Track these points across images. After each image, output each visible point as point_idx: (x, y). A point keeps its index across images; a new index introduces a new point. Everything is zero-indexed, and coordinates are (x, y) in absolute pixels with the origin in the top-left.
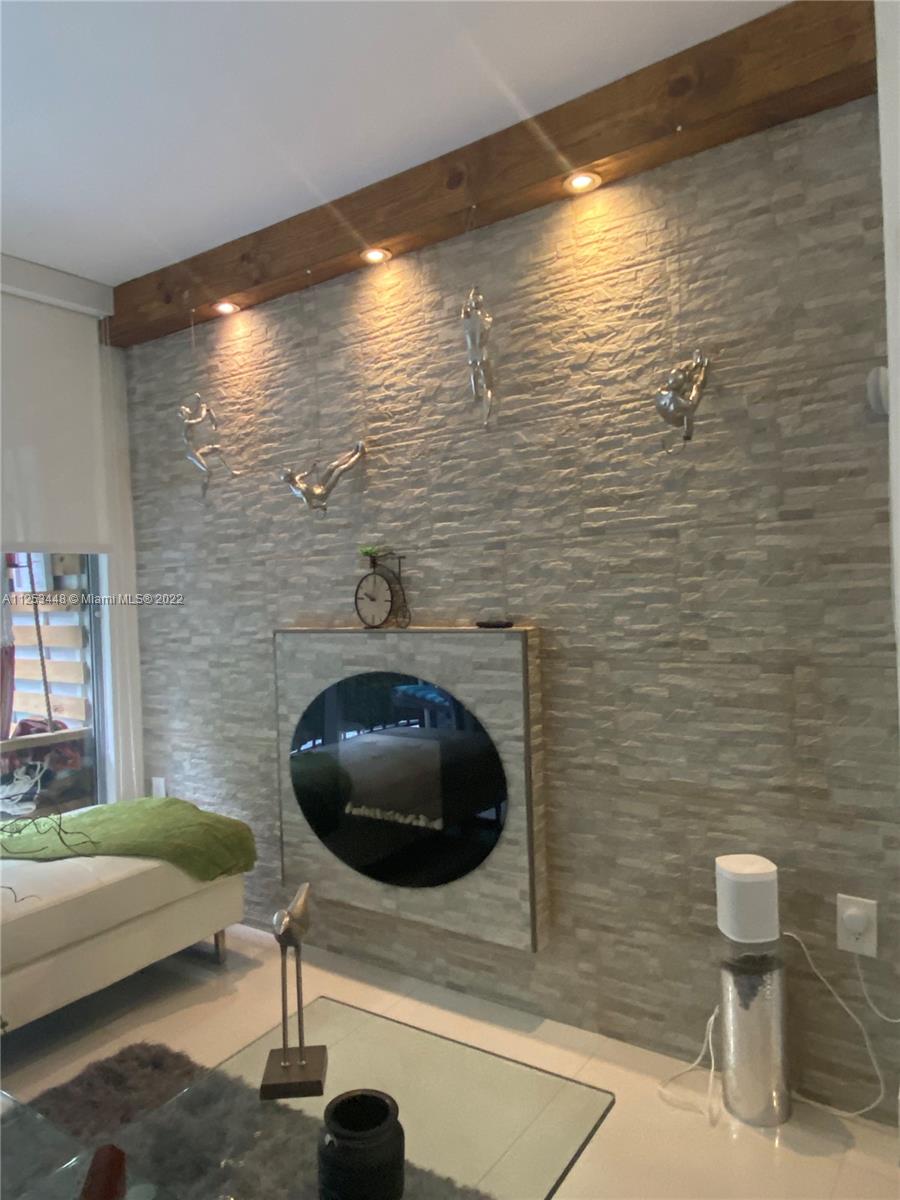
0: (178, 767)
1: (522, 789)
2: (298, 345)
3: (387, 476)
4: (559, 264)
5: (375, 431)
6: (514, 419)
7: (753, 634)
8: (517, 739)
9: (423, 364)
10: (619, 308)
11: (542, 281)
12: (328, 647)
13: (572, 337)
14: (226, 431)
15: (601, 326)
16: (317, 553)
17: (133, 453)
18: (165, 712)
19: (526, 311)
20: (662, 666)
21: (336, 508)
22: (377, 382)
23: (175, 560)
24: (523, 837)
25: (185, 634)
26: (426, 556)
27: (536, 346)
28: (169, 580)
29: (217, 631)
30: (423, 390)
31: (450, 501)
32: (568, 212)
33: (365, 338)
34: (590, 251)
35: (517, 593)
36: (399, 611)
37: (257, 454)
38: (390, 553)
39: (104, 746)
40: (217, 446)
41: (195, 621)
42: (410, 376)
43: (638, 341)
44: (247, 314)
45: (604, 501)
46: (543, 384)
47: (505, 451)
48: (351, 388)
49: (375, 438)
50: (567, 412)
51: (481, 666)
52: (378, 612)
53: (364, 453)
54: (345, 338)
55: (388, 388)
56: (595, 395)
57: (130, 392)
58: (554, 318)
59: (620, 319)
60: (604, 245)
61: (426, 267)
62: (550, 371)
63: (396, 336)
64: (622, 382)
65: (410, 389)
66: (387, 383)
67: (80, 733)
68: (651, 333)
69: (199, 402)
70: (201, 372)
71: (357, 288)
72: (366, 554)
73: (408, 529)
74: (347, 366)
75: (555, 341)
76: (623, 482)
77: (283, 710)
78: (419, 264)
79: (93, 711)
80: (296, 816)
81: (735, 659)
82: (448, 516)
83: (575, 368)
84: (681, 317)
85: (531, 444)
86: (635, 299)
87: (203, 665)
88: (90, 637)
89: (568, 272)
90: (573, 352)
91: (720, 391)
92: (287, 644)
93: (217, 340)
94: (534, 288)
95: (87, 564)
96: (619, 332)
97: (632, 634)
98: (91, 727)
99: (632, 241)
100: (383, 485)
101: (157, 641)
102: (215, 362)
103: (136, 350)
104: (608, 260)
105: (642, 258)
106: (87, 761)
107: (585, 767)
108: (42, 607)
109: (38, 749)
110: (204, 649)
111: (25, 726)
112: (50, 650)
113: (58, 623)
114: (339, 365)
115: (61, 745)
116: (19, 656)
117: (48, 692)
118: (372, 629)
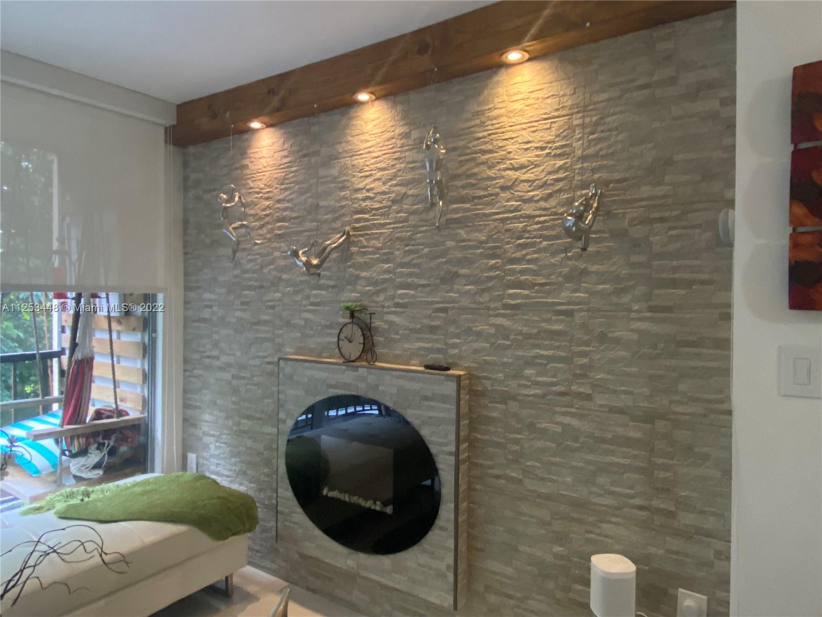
0: (206, 447)
1: (452, 491)
2: (305, 156)
3: (364, 253)
4: (494, 113)
5: (358, 221)
6: (457, 221)
7: (626, 392)
8: (450, 454)
9: (395, 176)
10: (537, 148)
11: (482, 124)
12: (316, 372)
13: (502, 166)
14: (252, 212)
15: (523, 160)
16: (312, 304)
17: (186, 222)
18: (199, 407)
19: (470, 145)
20: (558, 409)
21: (327, 273)
22: (361, 186)
23: (210, 300)
24: (451, 526)
25: (215, 353)
26: (390, 313)
27: (476, 170)
28: (207, 314)
29: (238, 353)
30: (393, 195)
31: (410, 275)
32: (503, 76)
33: (353, 154)
34: (518, 106)
35: (455, 346)
36: (369, 351)
37: (273, 230)
38: (364, 309)
39: (154, 429)
40: (245, 223)
41: (222, 345)
42: (384, 183)
43: (550, 173)
44: (271, 130)
45: (520, 285)
46: (480, 197)
47: (450, 244)
48: (343, 188)
49: (357, 225)
50: (496, 220)
51: (426, 398)
52: (353, 350)
53: (349, 235)
54: (340, 153)
55: (368, 190)
56: (517, 209)
57: (186, 178)
58: (490, 152)
59: (538, 156)
60: (528, 102)
61: (399, 108)
62: (485, 189)
63: (376, 154)
64: (538, 201)
65: (384, 193)
66: (368, 187)
67: (139, 419)
68: (560, 168)
69: (233, 190)
70: (236, 169)
71: (349, 119)
72: (348, 308)
73: (378, 293)
74: (340, 173)
75: (490, 168)
76: (535, 273)
77: (282, 415)
78: (395, 104)
79: (148, 403)
80: (287, 493)
81: (612, 410)
82: (407, 286)
83: (504, 188)
84: (584, 158)
85: (469, 240)
86: (549, 142)
87: (227, 376)
88: (148, 350)
89: (501, 119)
90: (503, 177)
91: (609, 214)
92: (288, 369)
93: (249, 147)
94: (476, 129)
95: (148, 299)
96: (536, 166)
97: (537, 384)
98: (146, 414)
99: (549, 101)
100: (361, 260)
101: (196, 356)
102: (247, 162)
103: (191, 149)
104: (531, 113)
105: (556, 114)
106: (142, 439)
107: (498, 477)
108: (115, 326)
109: (107, 432)
110: (229, 365)
111: (99, 415)
112: (118, 357)
113: (125, 338)
114: (335, 172)
115: (126, 428)
116: (97, 360)
117: (116, 387)
118: (349, 363)
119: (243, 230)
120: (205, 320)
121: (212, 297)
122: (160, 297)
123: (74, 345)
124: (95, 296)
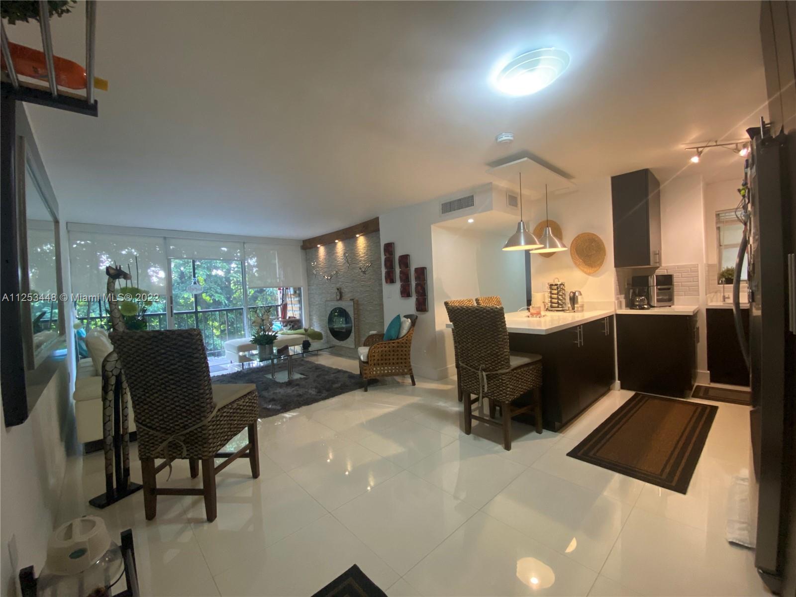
0: (314, 325)
1: (354, 325)
2: (329, 253)
3: (339, 275)
5: (338, 268)
6: (353, 268)
7: (376, 301)
8: (353, 317)
9: (343, 258)
10: (363, 253)
12: (332, 303)
13: (359, 257)
14: (319, 266)
15: (362, 256)
16: (331, 288)
17: (306, 269)
18: (312, 316)
19: (355, 252)
22: (338, 260)
23: (313, 288)
24: (354, 332)
25: (315, 301)
26: (345, 289)
28: (312, 292)
29: (319, 301)
31: (347, 280)
33: (337, 253)
34: (360, 245)
35: (354, 295)
36: (341, 298)
37: (323, 270)
38: (340, 288)
39: (302, 321)
40: (318, 269)
41: (316, 299)
42: (342, 260)
44: (322, 247)
46: (356, 263)
47: (352, 273)
48: (335, 261)
50: (359, 268)
51: (350, 307)
52: (338, 298)
53: (337, 271)
54: (335, 253)
56: (361, 266)
57: (306, 257)
58: (357, 254)
59: (364, 255)
60: (362, 244)
61: (343, 243)
62: (357, 261)
63: (340, 253)
64: (364, 264)
65: (342, 262)
67: (299, 319)
68: (366, 258)
70: (316, 256)
71: (336, 245)
72: (337, 288)
73: (342, 284)
75: (357, 257)
76: (365, 279)
77: (326, 314)
79: (301, 315)
80: (329, 332)
81: (375, 304)
82: (347, 282)
83: (360, 261)
84: (369, 256)
85: (356, 272)
86: (365, 252)
87: (317, 307)
88: (300, 302)
89: (358, 247)
90: (359, 259)
91: (373, 267)
92: (327, 303)
93: (318, 250)
94: (355, 249)
95: (299, 289)
97: (366, 301)
100: (339, 277)
101: (311, 303)
102: (318, 254)
103: (307, 250)
104: (362, 246)
105: (365, 247)
106: (299, 323)
107: (362, 321)
108: (292, 296)
109: (292, 322)
110: (318, 304)
111: (289, 318)
112: (294, 305)
113: (295, 299)
114: (334, 257)
115: (295, 321)
116: (288, 305)
117: (293, 312)
118: (338, 300)
119: (317, 271)
122: (302, 288)
123: (283, 301)
124: (287, 289)
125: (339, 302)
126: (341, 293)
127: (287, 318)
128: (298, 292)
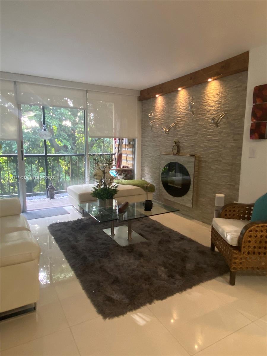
0: (146, 176)
1: (193, 182)
2: (168, 103)
3: (179, 128)
4: (207, 93)
5: (178, 120)
6: (198, 120)
7: (228, 159)
8: (193, 174)
9: (186, 108)
10: (215, 102)
11: (204, 96)
12: (168, 157)
13: (208, 106)
14: (156, 118)
15: (212, 105)
16: (168, 141)
17: (142, 120)
18: (144, 167)
19: (202, 101)
20: (215, 164)
21: (171, 133)
22: (179, 111)
23: (147, 140)
24: (192, 190)
25: (148, 153)
26: (184, 142)
27: (203, 107)
29: (152, 153)
30: (185, 113)
31: (188, 133)
32: (209, 84)
33: (178, 103)
34: (212, 91)
35: (196, 150)
36: (178, 152)
37: (160, 122)
38: (179, 142)
39: (135, 171)
40: (154, 121)
41: (149, 151)
42: (184, 110)
43: (217, 108)
44: (161, 96)
45: (210, 135)
46: (203, 114)
47: (197, 125)
48: (175, 112)
49: (178, 121)
50: (206, 119)
51: (189, 162)
52: (175, 151)
53: (176, 123)
54: (175, 103)
55: (181, 112)
56: (210, 117)
57: (142, 109)
58: (206, 102)
59: (215, 104)
60: (214, 90)
61: (188, 91)
62: (204, 112)
63: (183, 103)
64: (214, 115)
65: (184, 113)
66: (181, 111)
67: (132, 169)
68: (219, 107)
70: (153, 106)
71: (178, 94)
72: (175, 142)
73: (181, 138)
74: (175, 107)
75: (205, 106)
76: (213, 132)
77: (161, 167)
79: (134, 165)
80: (161, 185)
81: (225, 163)
82: (187, 136)
83: (208, 112)
84: (224, 104)
85: (200, 124)
86: (217, 100)
87: (150, 159)
88: (134, 153)
89: (208, 95)
90: (208, 109)
91: (227, 118)
92: (162, 156)
93: (156, 101)
94: (203, 97)
95: (134, 140)
96: (215, 106)
97: (211, 158)
98: (133, 168)
99: (218, 90)
100: (178, 129)
101: (144, 154)
102: (155, 105)
103: (144, 101)
104: (214, 93)
105: (219, 93)
106: (132, 174)
107: (203, 180)
108: (127, 147)
109: (125, 171)
110: (151, 156)
111: (123, 167)
112: (127, 154)
113: (129, 150)
114: (174, 107)
115: (129, 170)
116: (123, 155)
117: (127, 162)
118: (174, 155)
119: (154, 122)
120: (146, 145)
121: (148, 139)
122: (136, 139)
123: (119, 151)
124: (123, 139)
125: (177, 156)
126: (179, 147)
127: (122, 167)
128: (132, 143)
